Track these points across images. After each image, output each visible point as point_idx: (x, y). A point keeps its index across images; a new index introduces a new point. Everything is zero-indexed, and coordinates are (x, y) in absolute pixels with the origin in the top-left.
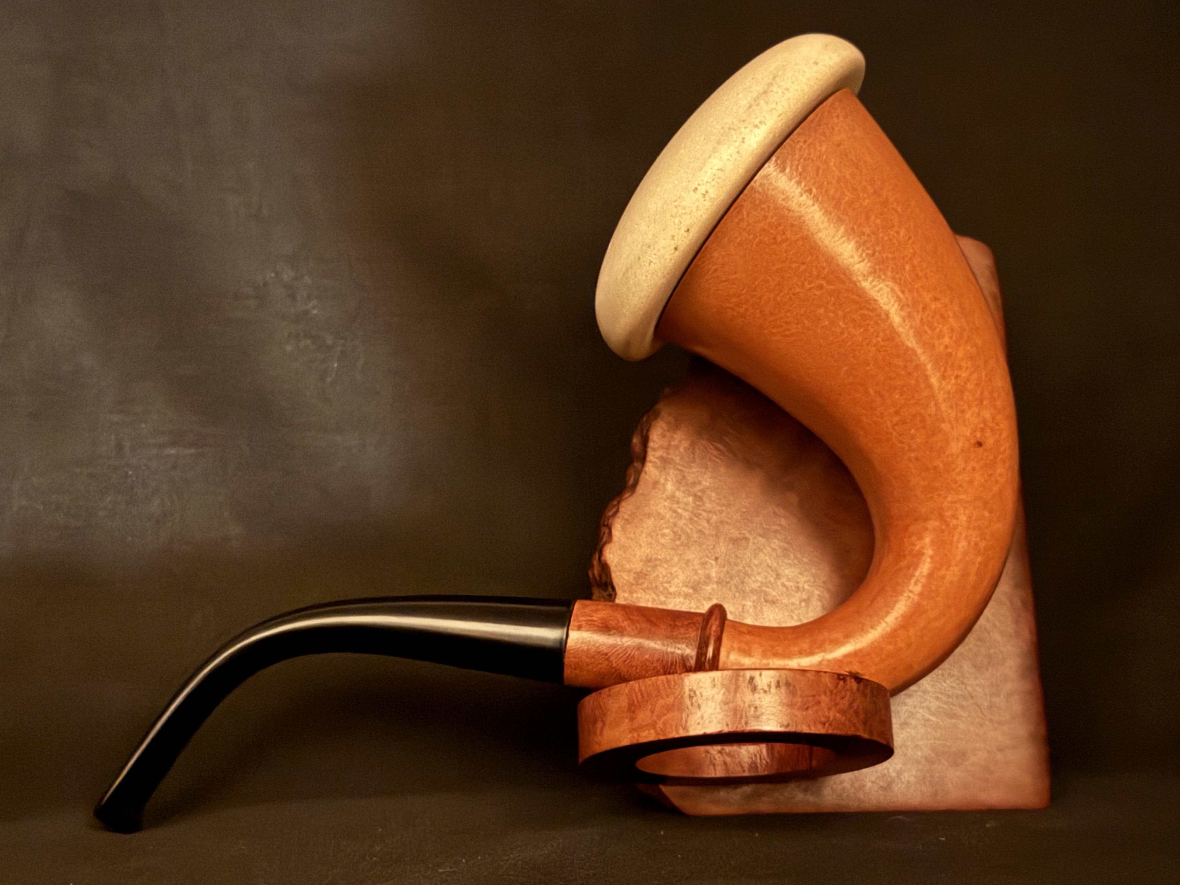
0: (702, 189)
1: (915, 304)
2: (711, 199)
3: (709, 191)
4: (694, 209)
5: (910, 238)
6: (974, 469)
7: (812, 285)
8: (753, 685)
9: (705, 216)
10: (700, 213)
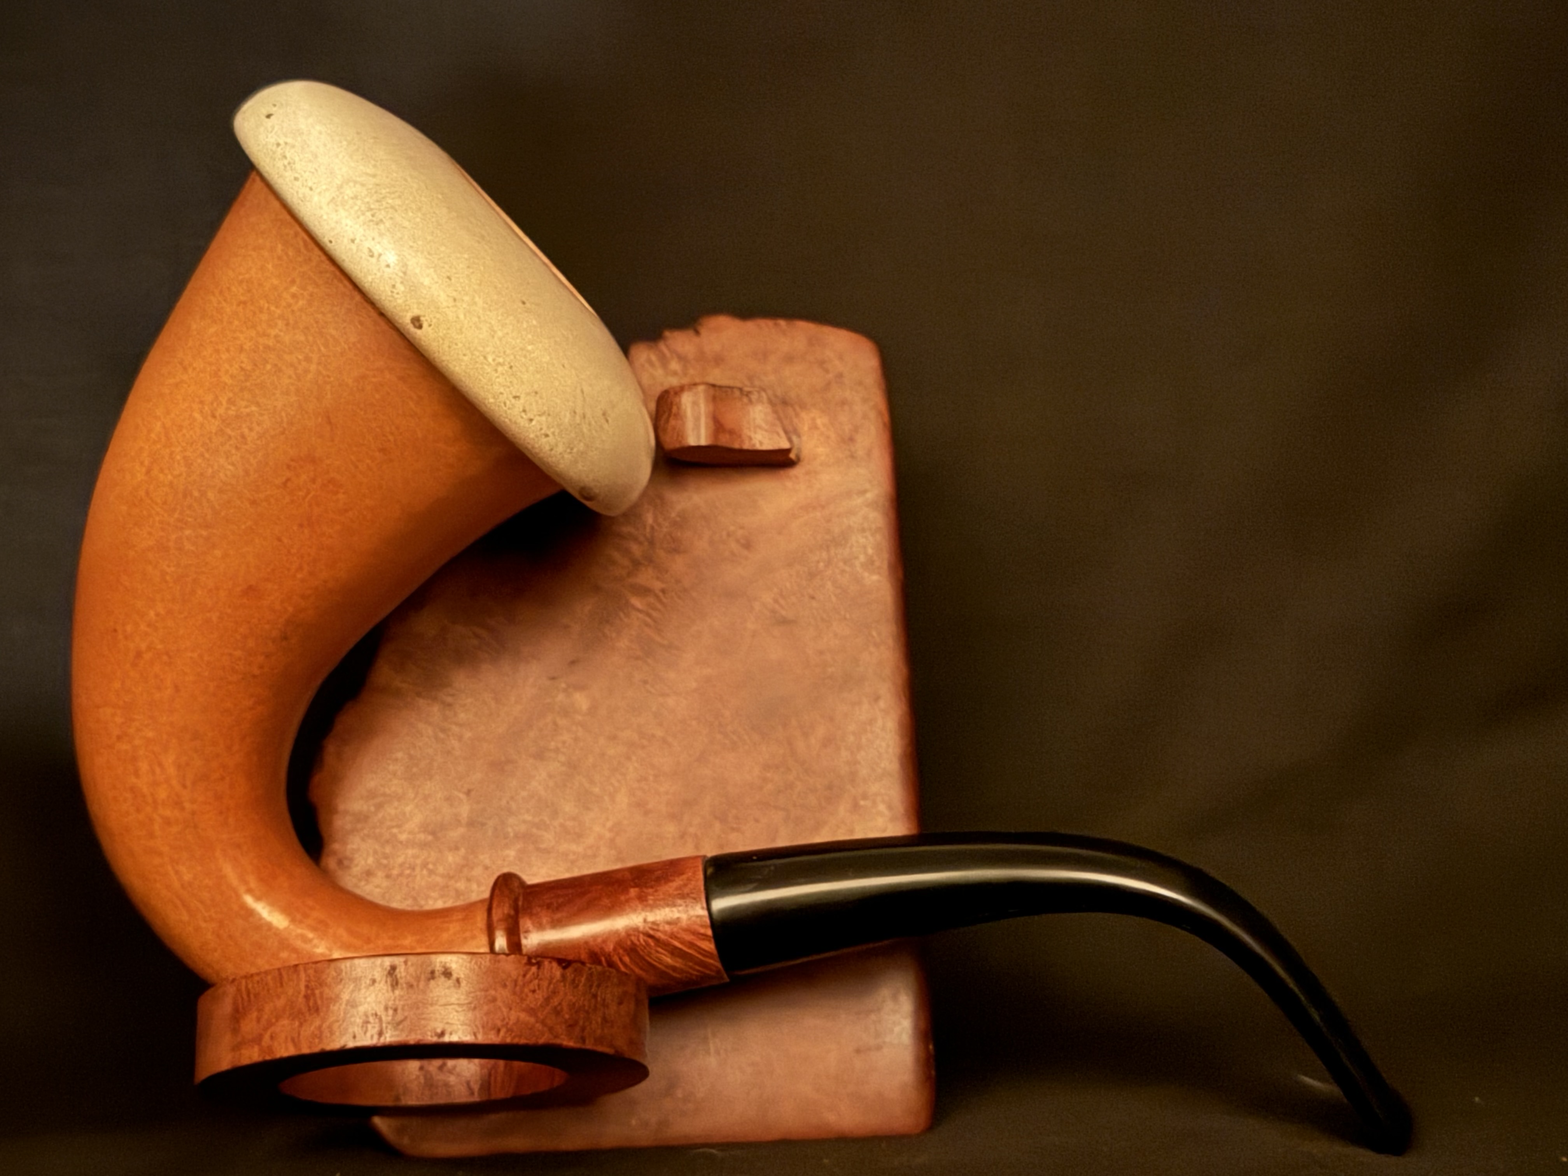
8: (394, 976)
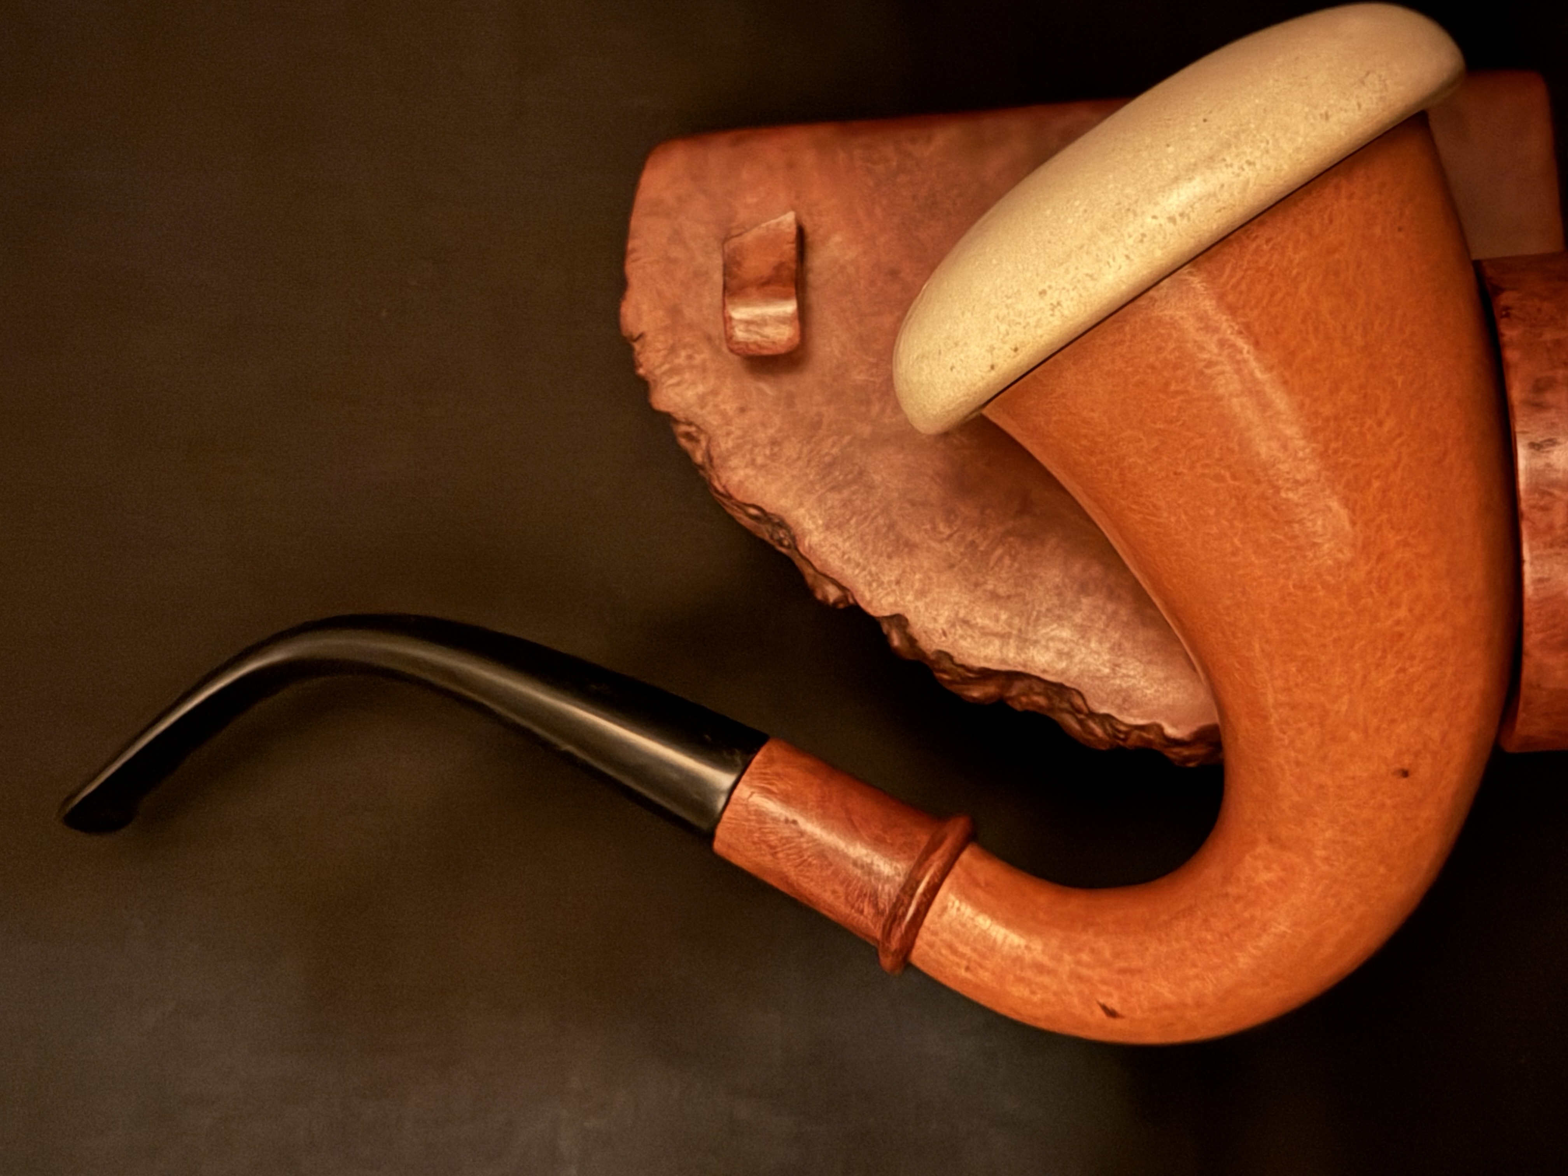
0: (1053, 296)
1: (1366, 546)
2: (1063, 316)
3: (1062, 303)
4: (1032, 324)
5: (1400, 435)
6: (1383, 805)
7: (1207, 471)
9: (1047, 338)
10: (1039, 332)
